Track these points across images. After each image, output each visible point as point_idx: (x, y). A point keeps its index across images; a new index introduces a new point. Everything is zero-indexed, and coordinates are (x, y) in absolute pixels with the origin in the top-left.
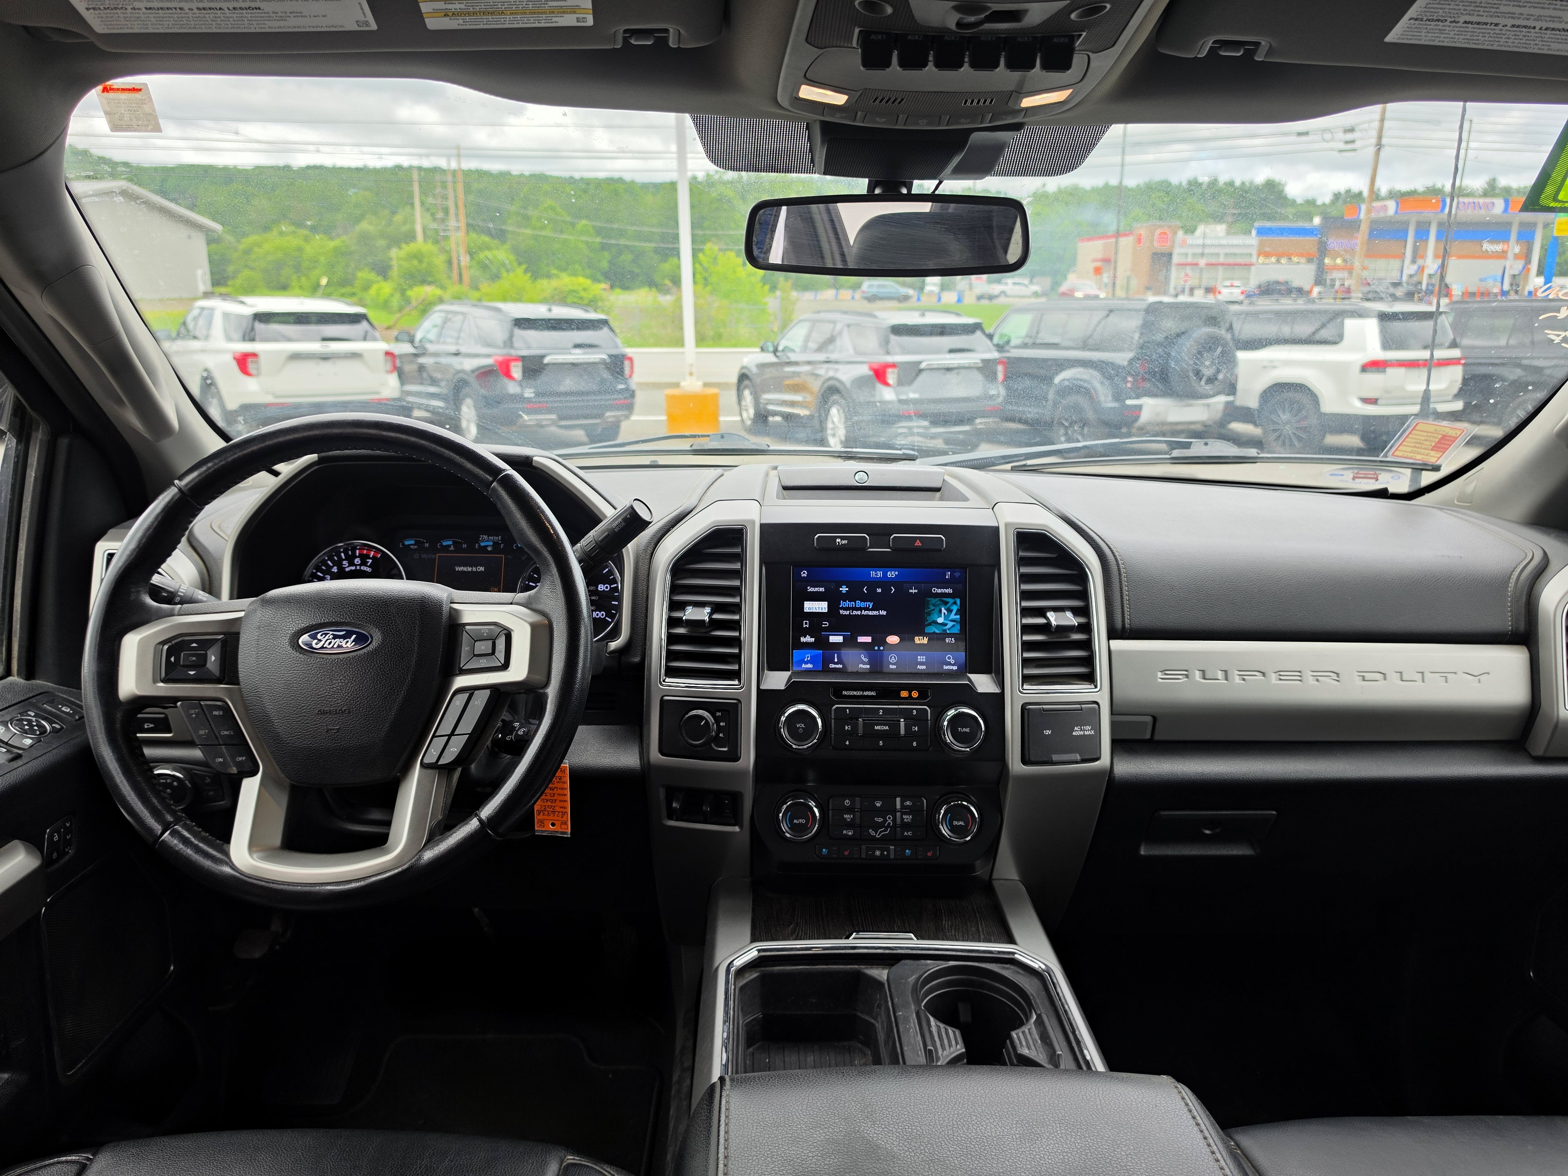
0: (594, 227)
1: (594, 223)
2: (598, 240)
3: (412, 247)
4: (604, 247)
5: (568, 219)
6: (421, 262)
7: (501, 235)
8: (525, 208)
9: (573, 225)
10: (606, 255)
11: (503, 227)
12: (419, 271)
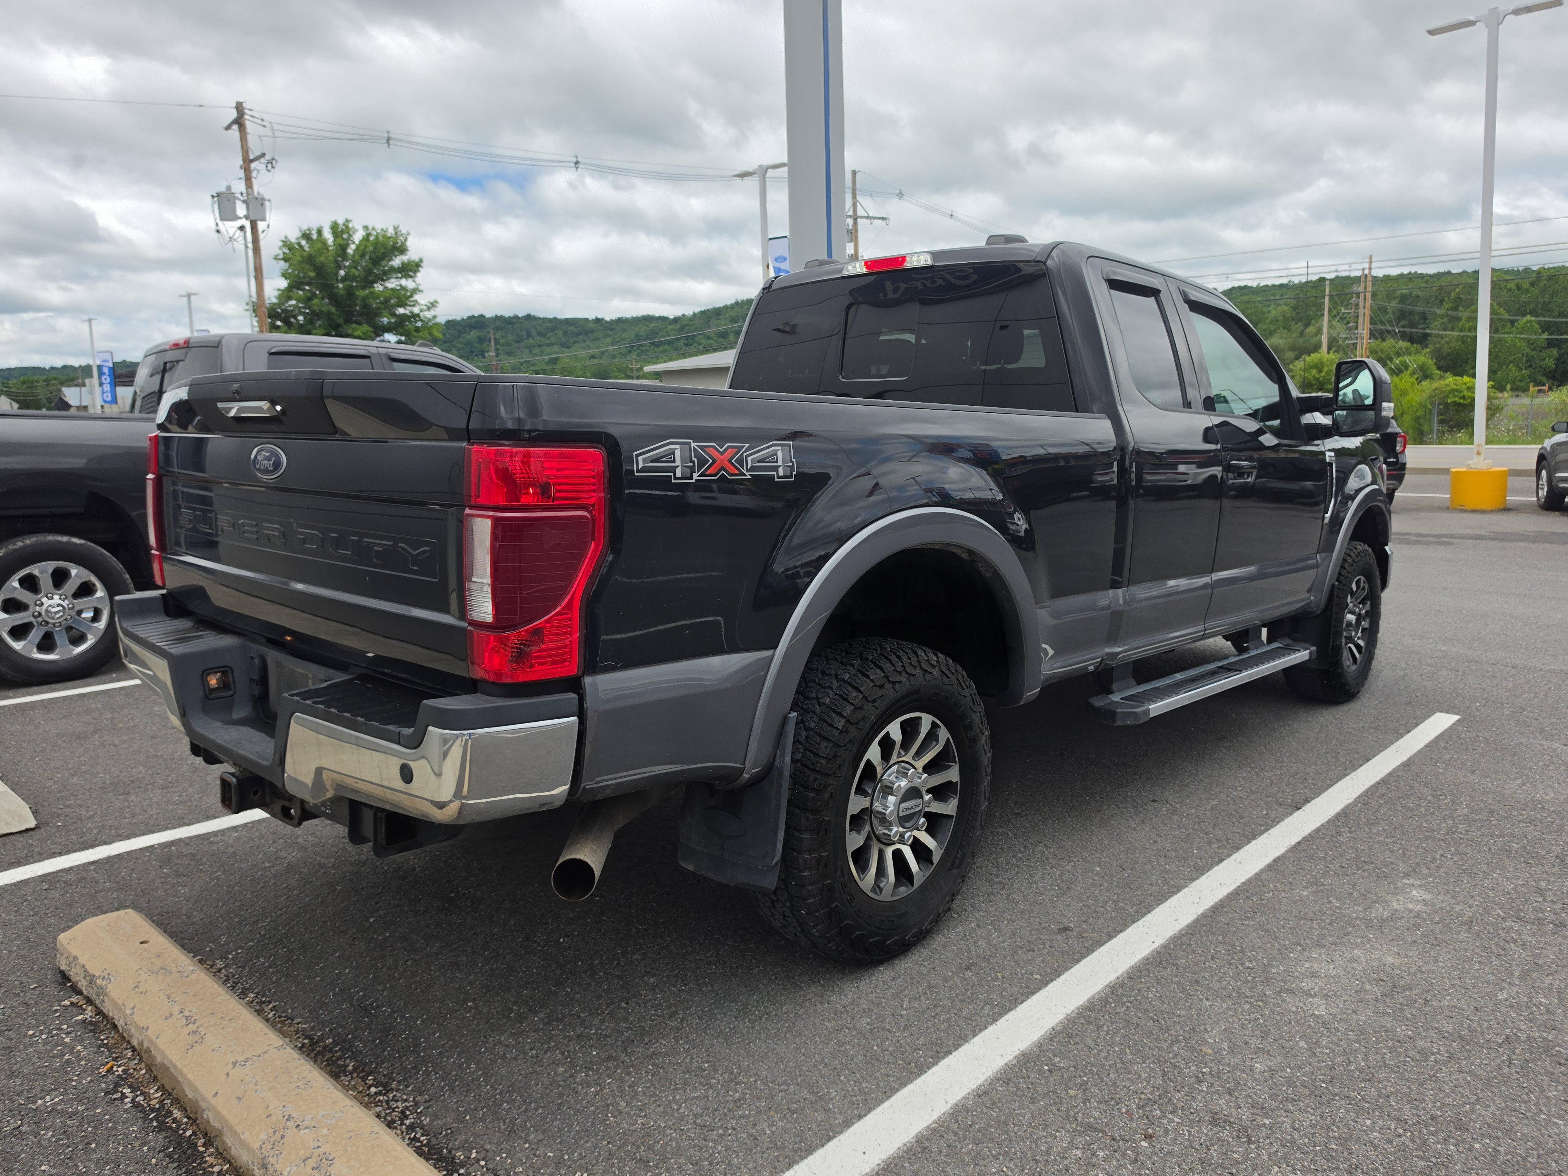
0: (1539, 323)
1: (1540, 318)
2: (1545, 336)
3: (1314, 357)
4: (1551, 344)
5: (1507, 316)
6: (1320, 372)
7: (1421, 340)
8: (1455, 309)
9: (1512, 322)
10: (1555, 352)
11: (1428, 331)
12: (1318, 379)
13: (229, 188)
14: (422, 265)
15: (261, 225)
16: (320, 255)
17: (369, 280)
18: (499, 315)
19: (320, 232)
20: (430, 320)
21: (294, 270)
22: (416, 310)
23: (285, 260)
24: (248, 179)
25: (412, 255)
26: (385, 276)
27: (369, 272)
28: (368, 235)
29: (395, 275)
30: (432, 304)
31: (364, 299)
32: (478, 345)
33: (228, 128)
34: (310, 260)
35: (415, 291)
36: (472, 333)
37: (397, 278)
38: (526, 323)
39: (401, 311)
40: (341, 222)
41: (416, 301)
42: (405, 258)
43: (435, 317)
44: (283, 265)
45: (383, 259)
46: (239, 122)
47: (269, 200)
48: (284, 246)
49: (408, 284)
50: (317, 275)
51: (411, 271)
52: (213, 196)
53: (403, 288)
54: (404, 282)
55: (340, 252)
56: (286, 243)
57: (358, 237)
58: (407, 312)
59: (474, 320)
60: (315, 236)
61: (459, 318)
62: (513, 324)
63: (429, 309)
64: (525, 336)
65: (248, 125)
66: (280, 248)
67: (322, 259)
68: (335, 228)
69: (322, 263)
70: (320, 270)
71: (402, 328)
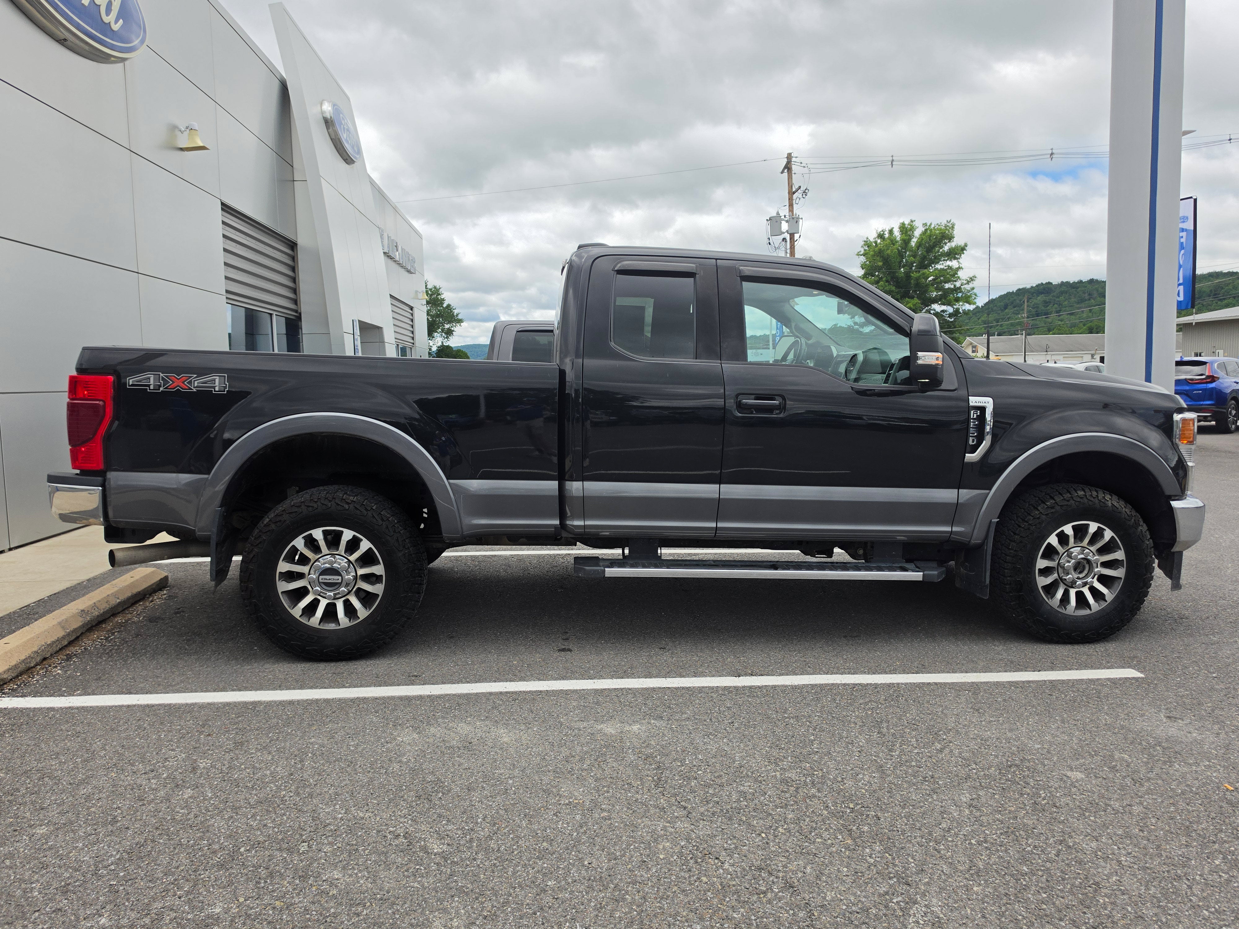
13: (778, 213)
14: (967, 248)
15: (796, 236)
16: (888, 249)
17: (924, 265)
18: (1065, 281)
19: (891, 232)
20: (969, 291)
21: (870, 262)
22: (958, 284)
23: (864, 255)
24: (791, 205)
25: (957, 241)
26: (936, 260)
27: (924, 258)
28: (926, 230)
29: (943, 259)
30: (971, 278)
31: (917, 279)
32: (1043, 308)
33: (782, 172)
34: (880, 253)
35: (959, 268)
36: (1039, 298)
37: (944, 260)
38: (1089, 286)
39: (947, 286)
40: (907, 222)
41: (959, 277)
42: (953, 244)
43: (973, 289)
44: (863, 259)
45: (934, 246)
46: (788, 167)
47: (802, 219)
48: (865, 245)
49: (954, 264)
50: (884, 264)
51: (956, 254)
52: (767, 220)
53: (950, 267)
54: (949, 263)
55: (904, 246)
56: (867, 243)
57: (917, 233)
58: (952, 287)
59: (1042, 287)
60: (887, 236)
61: (1028, 286)
62: (1077, 288)
63: (968, 283)
64: (1087, 297)
65: (794, 168)
66: (862, 247)
67: (889, 252)
68: (903, 228)
69: (888, 255)
70: (886, 260)
71: (945, 299)
